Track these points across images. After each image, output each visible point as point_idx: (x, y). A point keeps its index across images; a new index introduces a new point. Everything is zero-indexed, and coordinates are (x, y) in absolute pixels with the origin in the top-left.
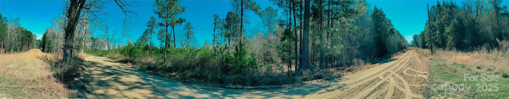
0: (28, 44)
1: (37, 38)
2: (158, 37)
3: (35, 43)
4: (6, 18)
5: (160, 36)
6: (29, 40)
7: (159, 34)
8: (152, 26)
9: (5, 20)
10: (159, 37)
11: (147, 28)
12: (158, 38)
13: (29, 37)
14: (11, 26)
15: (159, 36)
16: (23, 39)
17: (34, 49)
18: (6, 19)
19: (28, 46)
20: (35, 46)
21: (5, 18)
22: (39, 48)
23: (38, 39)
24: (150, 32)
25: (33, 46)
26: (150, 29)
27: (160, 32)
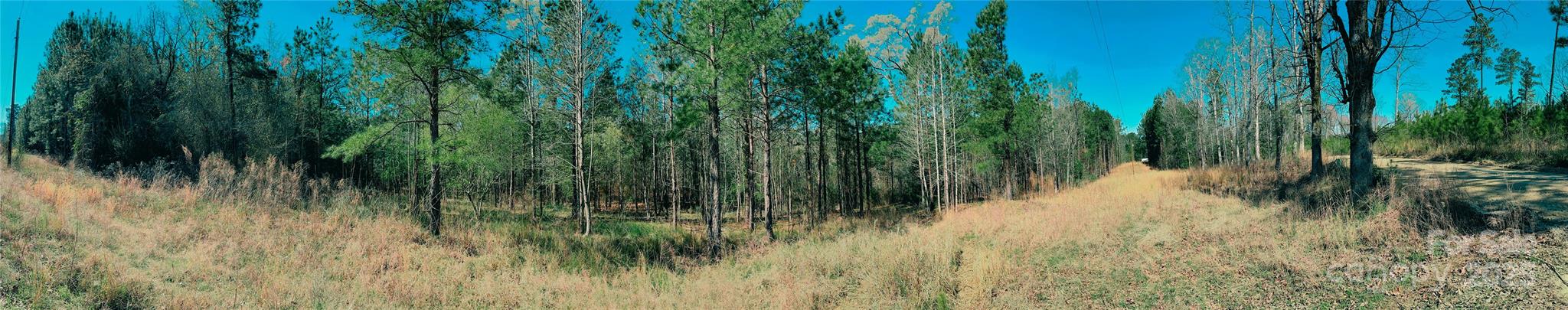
0: (1107, 151)
1: (1124, 129)
2: (1498, 77)
3: (1121, 145)
4: (1041, 75)
5: (1504, 73)
6: (1107, 138)
7: (1501, 66)
8: (1480, 43)
9: (1038, 81)
10: (1503, 76)
11: (1467, 50)
12: (1498, 80)
13: (1106, 128)
14: (1057, 100)
15: (1501, 74)
16: (1091, 136)
17: (1125, 165)
18: (1041, 78)
19: (1107, 158)
20: (1123, 153)
21: (1039, 77)
22: (1137, 159)
23: (1127, 132)
24: (1477, 61)
25: (1118, 155)
26: (1476, 55)
27: (1503, 60)
